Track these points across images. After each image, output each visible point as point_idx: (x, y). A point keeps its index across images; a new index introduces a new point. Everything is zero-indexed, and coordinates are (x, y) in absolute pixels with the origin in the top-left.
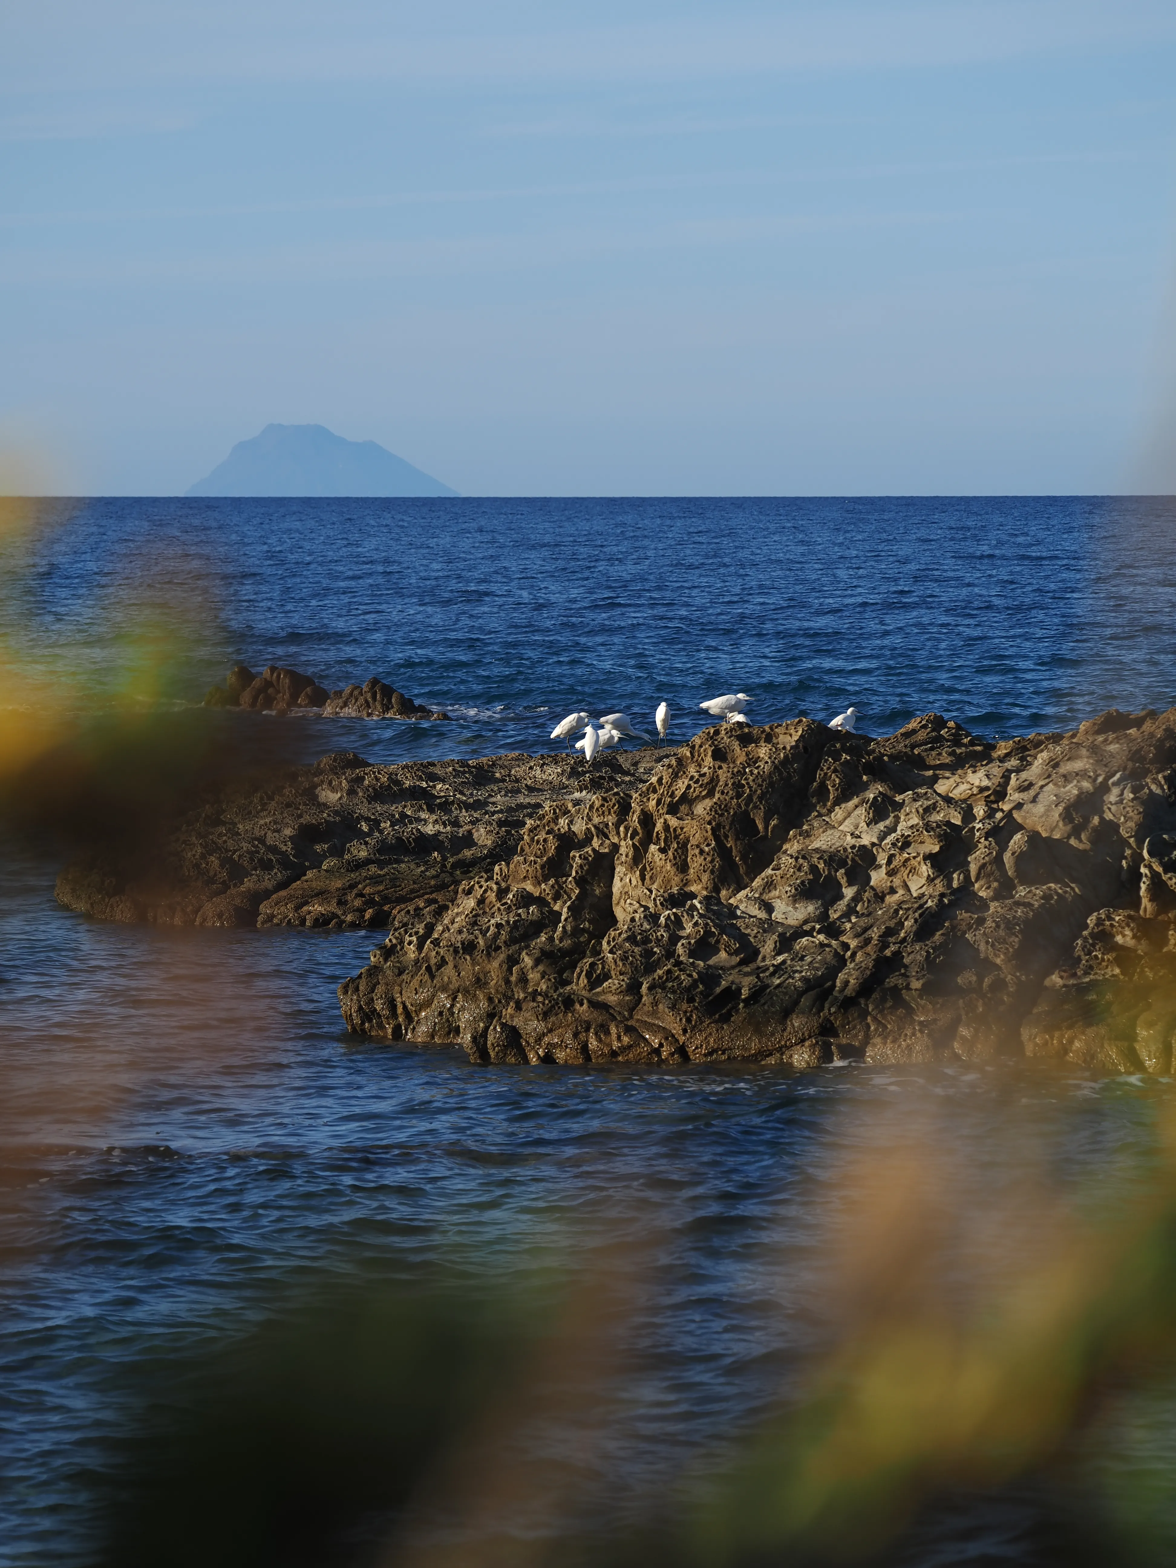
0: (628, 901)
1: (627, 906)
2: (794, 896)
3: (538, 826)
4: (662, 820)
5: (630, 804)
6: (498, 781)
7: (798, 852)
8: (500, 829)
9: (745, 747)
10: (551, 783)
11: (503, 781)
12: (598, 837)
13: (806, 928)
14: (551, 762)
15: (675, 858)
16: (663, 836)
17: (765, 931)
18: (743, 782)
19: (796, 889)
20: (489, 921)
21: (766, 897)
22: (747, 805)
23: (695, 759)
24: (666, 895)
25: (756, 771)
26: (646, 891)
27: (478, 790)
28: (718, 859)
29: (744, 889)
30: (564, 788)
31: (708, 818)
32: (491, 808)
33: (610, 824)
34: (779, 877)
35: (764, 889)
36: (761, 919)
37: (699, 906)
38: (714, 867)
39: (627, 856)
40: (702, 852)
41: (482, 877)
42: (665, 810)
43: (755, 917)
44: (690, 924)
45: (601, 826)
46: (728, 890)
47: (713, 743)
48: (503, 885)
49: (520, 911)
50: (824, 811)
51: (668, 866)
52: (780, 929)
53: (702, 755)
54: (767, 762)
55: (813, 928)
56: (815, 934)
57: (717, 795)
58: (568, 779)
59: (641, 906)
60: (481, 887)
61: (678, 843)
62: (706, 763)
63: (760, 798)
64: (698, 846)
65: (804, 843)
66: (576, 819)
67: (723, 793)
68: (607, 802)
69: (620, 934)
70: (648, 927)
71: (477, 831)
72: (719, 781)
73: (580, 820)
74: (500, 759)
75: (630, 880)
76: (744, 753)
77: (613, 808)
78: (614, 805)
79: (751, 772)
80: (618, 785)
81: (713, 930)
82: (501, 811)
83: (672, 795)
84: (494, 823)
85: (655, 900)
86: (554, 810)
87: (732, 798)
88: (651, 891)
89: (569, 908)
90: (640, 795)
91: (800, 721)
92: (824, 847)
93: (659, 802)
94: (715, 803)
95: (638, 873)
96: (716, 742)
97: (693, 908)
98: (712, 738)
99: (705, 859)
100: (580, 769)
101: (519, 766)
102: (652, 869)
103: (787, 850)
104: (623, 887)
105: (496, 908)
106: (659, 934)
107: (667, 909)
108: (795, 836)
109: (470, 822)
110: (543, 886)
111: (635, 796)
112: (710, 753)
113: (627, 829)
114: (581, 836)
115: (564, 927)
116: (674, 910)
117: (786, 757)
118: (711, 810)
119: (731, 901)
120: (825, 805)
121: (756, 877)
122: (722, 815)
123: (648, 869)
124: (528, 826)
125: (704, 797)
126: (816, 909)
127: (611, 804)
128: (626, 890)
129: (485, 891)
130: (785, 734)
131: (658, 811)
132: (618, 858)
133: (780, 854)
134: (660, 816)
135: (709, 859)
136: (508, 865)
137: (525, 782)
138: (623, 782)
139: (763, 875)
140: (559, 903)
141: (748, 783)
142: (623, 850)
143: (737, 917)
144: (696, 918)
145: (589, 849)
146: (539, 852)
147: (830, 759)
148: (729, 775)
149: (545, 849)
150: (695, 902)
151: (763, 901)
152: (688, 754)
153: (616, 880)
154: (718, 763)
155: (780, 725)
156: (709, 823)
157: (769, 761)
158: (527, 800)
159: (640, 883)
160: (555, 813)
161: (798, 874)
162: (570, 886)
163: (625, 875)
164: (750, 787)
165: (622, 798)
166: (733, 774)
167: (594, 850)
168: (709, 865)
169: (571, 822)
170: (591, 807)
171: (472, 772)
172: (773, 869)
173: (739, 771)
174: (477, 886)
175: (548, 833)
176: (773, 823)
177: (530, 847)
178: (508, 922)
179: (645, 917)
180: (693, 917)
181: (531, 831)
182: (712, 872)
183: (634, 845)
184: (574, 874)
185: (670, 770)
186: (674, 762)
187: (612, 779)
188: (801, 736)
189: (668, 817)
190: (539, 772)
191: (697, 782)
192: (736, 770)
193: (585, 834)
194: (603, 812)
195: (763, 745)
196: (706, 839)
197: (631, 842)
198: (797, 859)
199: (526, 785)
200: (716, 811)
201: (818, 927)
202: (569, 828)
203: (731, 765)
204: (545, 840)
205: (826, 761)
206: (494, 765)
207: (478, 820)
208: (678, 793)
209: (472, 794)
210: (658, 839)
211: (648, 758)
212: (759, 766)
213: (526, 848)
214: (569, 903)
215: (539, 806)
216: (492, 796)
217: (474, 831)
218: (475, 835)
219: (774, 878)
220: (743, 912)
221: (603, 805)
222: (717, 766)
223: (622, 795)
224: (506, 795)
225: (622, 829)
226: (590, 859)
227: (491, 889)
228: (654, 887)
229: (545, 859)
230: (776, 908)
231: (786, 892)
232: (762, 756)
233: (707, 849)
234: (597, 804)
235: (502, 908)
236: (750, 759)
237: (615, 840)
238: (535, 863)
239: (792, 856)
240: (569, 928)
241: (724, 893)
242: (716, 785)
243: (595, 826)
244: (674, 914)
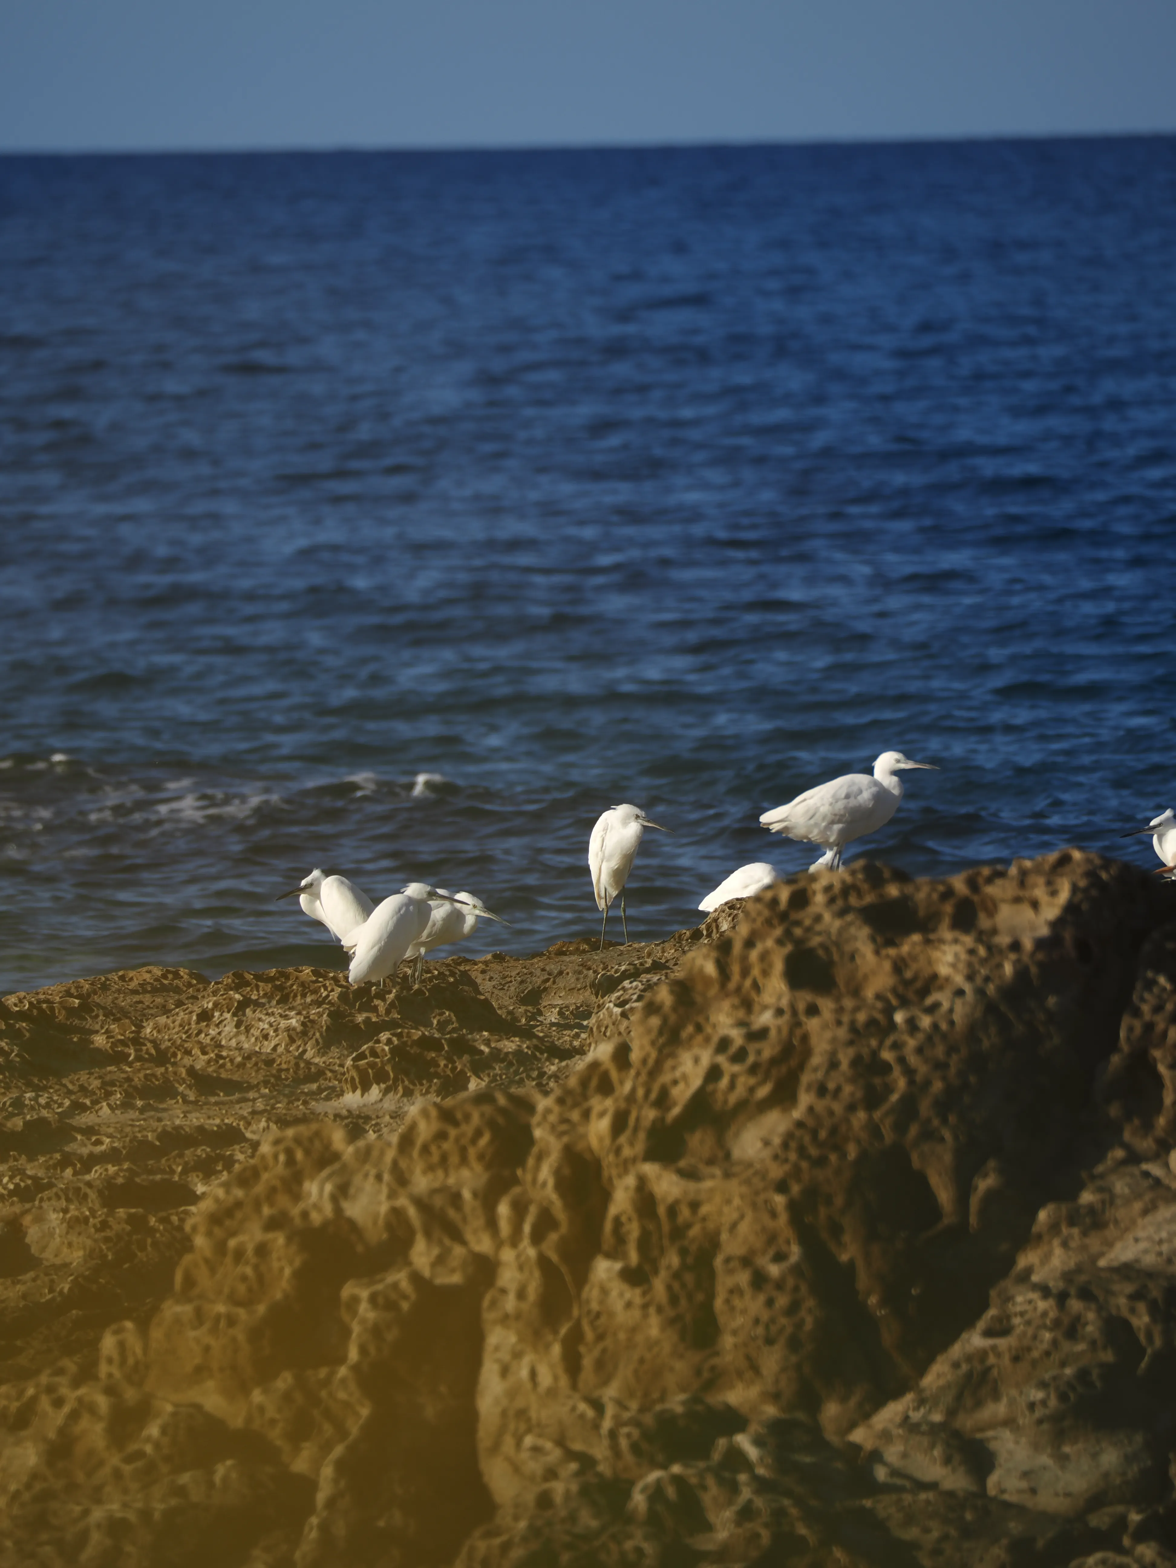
0: (529, 1440)
1: (525, 1455)
2: (1056, 1419)
3: (239, 1204)
4: (630, 1181)
5: (527, 1131)
6: (100, 1059)
7: (1068, 1276)
8: (111, 1213)
9: (891, 942)
10: (269, 1062)
11: (119, 1058)
12: (428, 1234)
13: (1099, 1520)
14: (269, 996)
15: (674, 1300)
16: (633, 1230)
17: (967, 1532)
18: (887, 1055)
19: (1063, 1397)
20: (86, 1513)
21: (966, 1422)
22: (900, 1128)
23: (732, 985)
24: (648, 1419)
25: (926, 1022)
26: (583, 1407)
27: (38, 1089)
28: (810, 1303)
29: (896, 1394)
30: (311, 1078)
31: (776, 1172)
32: (81, 1147)
33: (467, 1194)
34: (1006, 1360)
35: (959, 1397)
36: (951, 1494)
37: (752, 1452)
38: (799, 1325)
39: (521, 1295)
40: (759, 1280)
41: (61, 1372)
42: (640, 1146)
43: (933, 1486)
44: (728, 1514)
45: (438, 1201)
46: (844, 1400)
47: (788, 933)
48: (130, 1395)
49: (185, 1478)
50: (1146, 1144)
51: (654, 1328)
52: (1014, 1527)
53: (756, 972)
54: (960, 993)
55: (1121, 1523)
56: (1126, 1541)
57: (805, 1099)
58: (324, 1048)
59: (571, 1455)
60: (58, 1403)
61: (683, 1252)
62: (768, 998)
63: (943, 1106)
64: (746, 1261)
65: (1084, 1248)
66: (357, 1179)
67: (822, 1090)
68: (456, 1124)
69: (506, 1547)
70: (594, 1524)
71: (40, 1219)
72: (807, 1053)
73: (369, 1185)
74: (105, 987)
75: (533, 1374)
76: (887, 966)
77: (474, 1141)
78: (478, 1134)
79: (912, 1025)
80: (480, 1066)
81: (802, 1530)
82: (112, 1156)
83: (663, 1101)
84: (92, 1195)
85: (613, 1435)
86: (289, 1153)
87: (851, 1108)
88: (598, 1406)
89: (341, 1466)
90: (561, 1101)
91: (1065, 860)
92: (1149, 1260)
93: (619, 1124)
94: (800, 1124)
95: (556, 1349)
96: (798, 932)
97: (736, 1457)
98: (783, 917)
99: (770, 1303)
100: (360, 1018)
101: (166, 1011)
102: (600, 1337)
103: (1029, 1271)
104: (512, 1393)
105: (107, 1470)
106: (629, 1545)
107: (655, 1465)
108: (1054, 1228)
109: (17, 1192)
110: (257, 1396)
111: (543, 1103)
112: (778, 966)
113: (519, 1209)
114: (376, 1234)
115: (324, 1528)
116: (676, 1469)
117: (1022, 973)
118: (785, 1145)
119: (858, 1436)
120: (1148, 1127)
121: (930, 1360)
122: (820, 1162)
123: (589, 1335)
124: (205, 1206)
125: (765, 1106)
126: (1128, 1459)
127: (468, 1130)
128: (520, 1403)
129: (74, 1416)
130: (1017, 900)
131: (618, 1151)
132: (494, 1303)
133: (1007, 1284)
134: (625, 1166)
135: (782, 1301)
136: (144, 1327)
137: (188, 1061)
138: (497, 1055)
139: (956, 1350)
140: (308, 1450)
141: (902, 1060)
142: (508, 1277)
143: (876, 1489)
144: (746, 1493)
145: (400, 1277)
146: (242, 1289)
147: (1162, 980)
148: (842, 1033)
149: (260, 1277)
150: (743, 1441)
151: (957, 1434)
152: (710, 969)
153: (490, 1375)
154: (805, 998)
155: (1002, 875)
156: (782, 1187)
157: (967, 988)
158: (196, 1119)
159: (564, 1382)
160: (291, 1161)
161: (1067, 1347)
162: (342, 1395)
163: (517, 1355)
164: (909, 1072)
165: (503, 1111)
166: (853, 1028)
167: (416, 1278)
168: (783, 1321)
169: (343, 1191)
170: (407, 1141)
171: (19, 1033)
172: (989, 1333)
173: (872, 1022)
174: (45, 1403)
175: (272, 1224)
176: (985, 1184)
177: (213, 1270)
178: (145, 1515)
179: (585, 1491)
180: (734, 1488)
181: (215, 1219)
182: (794, 1344)
183: (543, 1262)
184: (353, 1354)
185: (655, 1021)
186: (664, 996)
187: (461, 1047)
188: (1070, 908)
189: (650, 1169)
190: (229, 1028)
191: (739, 1056)
192: (862, 1017)
193: (389, 1226)
194: (444, 1159)
195: (948, 935)
196: (772, 1239)
197: (532, 1252)
198: (1062, 1298)
199: (191, 1071)
200: (802, 1151)
201: (1135, 1517)
202: (338, 1211)
203: (848, 1003)
204: (262, 1250)
205: (1150, 984)
206: (86, 1008)
207: (39, 1186)
208: (682, 1094)
209: (18, 1103)
210: (620, 1239)
211: (571, 979)
212: (936, 1006)
213: (203, 1277)
214: (339, 1450)
215: (232, 1136)
216: (84, 1108)
217: (27, 1220)
218: (33, 1234)
219: (992, 1360)
220: (895, 1472)
221: (441, 1136)
222: (801, 1006)
223: (502, 1100)
224: (126, 1105)
225: (503, 1209)
226: (405, 1306)
227: (92, 1409)
228: (610, 1393)
229: (261, 1309)
230: (1002, 1457)
231: (1032, 1406)
232: (944, 970)
233: (774, 1270)
234: (425, 1131)
235: (127, 1469)
236: (907, 983)
237: (483, 1245)
238: (232, 1321)
239: (1045, 1291)
240: (340, 1529)
241: (831, 1410)
242: (801, 1067)
243: (418, 1202)
244: (678, 1480)
